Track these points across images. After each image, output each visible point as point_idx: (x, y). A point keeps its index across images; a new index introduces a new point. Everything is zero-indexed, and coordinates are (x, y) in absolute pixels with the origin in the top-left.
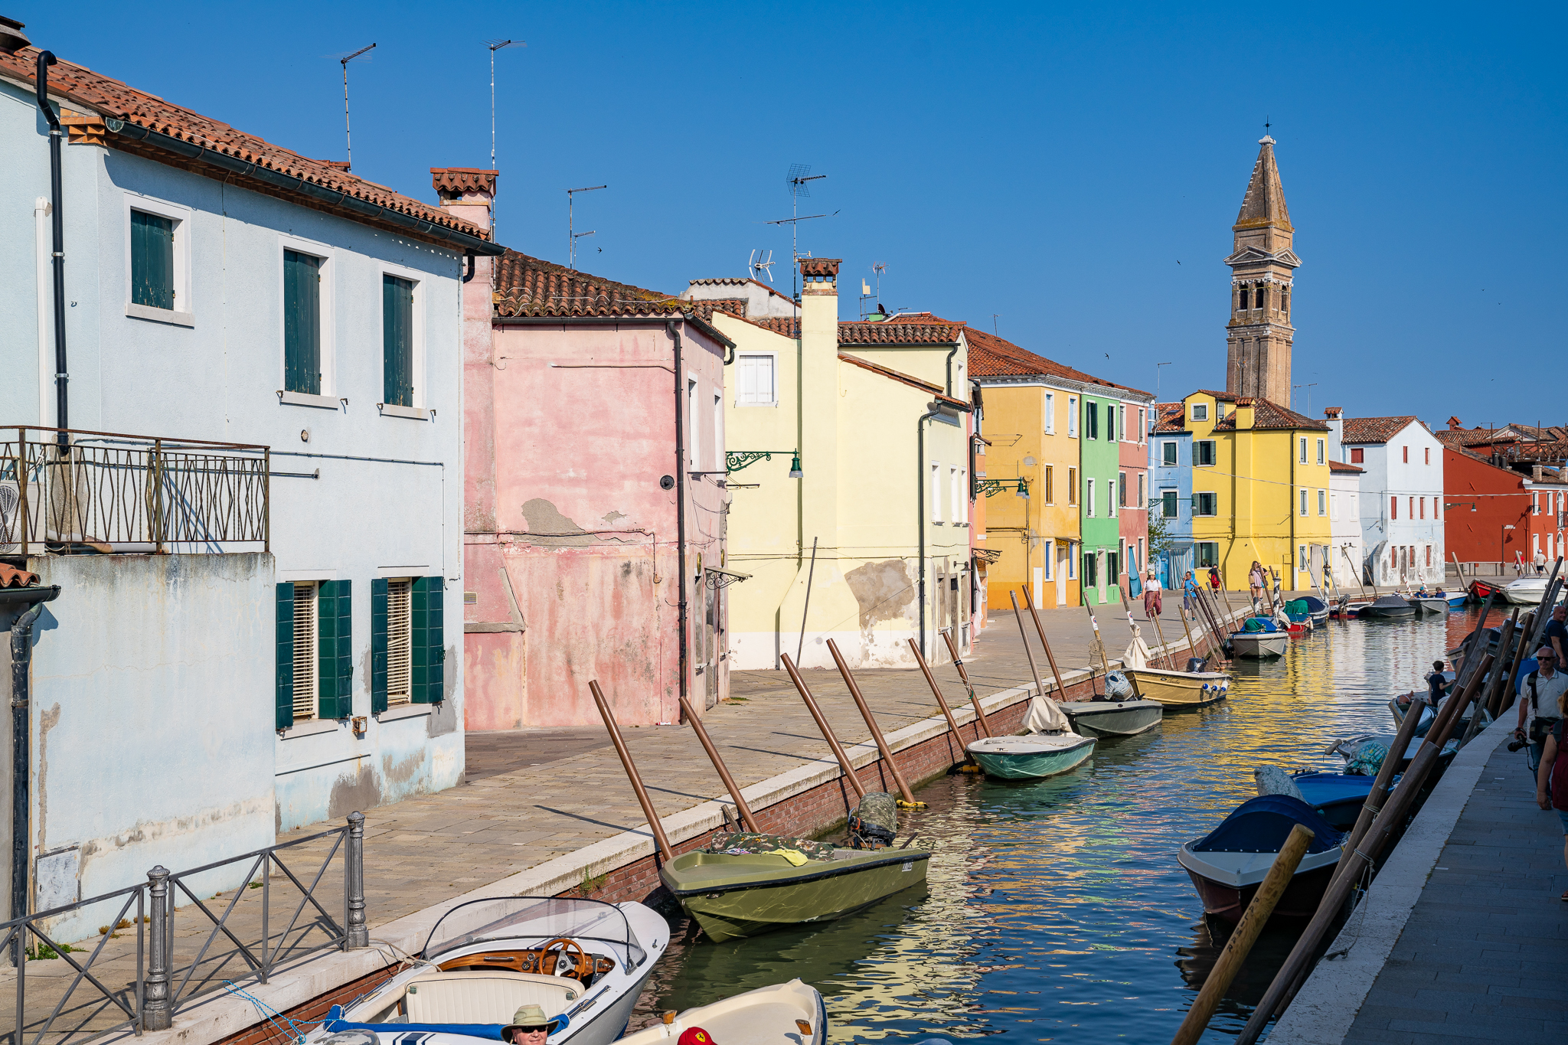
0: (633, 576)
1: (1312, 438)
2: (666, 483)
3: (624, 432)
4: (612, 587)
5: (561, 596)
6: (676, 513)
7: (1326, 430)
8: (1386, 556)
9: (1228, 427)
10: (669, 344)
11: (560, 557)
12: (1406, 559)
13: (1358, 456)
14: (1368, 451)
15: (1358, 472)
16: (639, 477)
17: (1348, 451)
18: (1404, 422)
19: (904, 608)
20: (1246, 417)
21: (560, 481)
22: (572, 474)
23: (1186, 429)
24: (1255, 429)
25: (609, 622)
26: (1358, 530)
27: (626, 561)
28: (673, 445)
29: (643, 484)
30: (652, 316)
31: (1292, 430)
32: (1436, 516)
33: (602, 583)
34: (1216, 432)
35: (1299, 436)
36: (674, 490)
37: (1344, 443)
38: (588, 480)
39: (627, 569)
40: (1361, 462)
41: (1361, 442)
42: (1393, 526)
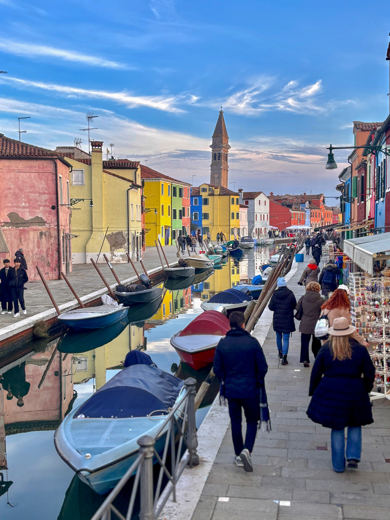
0: (43, 236)
1: (235, 197)
2: (53, 208)
3: (40, 192)
4: (37, 239)
5: (21, 242)
6: (56, 217)
7: (239, 195)
8: (254, 231)
9: (212, 195)
10: (53, 166)
11: (20, 230)
12: (259, 232)
14: (250, 201)
15: (247, 207)
16: (45, 206)
19: (123, 246)
20: (217, 191)
21: (20, 207)
22: (23, 205)
23: (200, 195)
24: (219, 195)
25: (36, 249)
26: (247, 223)
27: (41, 231)
28: (55, 196)
29: (46, 208)
30: (48, 157)
31: (230, 195)
32: (267, 220)
33: (34, 238)
34: (209, 196)
36: (56, 210)
37: (243, 199)
38: (29, 207)
39: (41, 234)
40: (248, 204)
41: (248, 199)
42: (256, 222)
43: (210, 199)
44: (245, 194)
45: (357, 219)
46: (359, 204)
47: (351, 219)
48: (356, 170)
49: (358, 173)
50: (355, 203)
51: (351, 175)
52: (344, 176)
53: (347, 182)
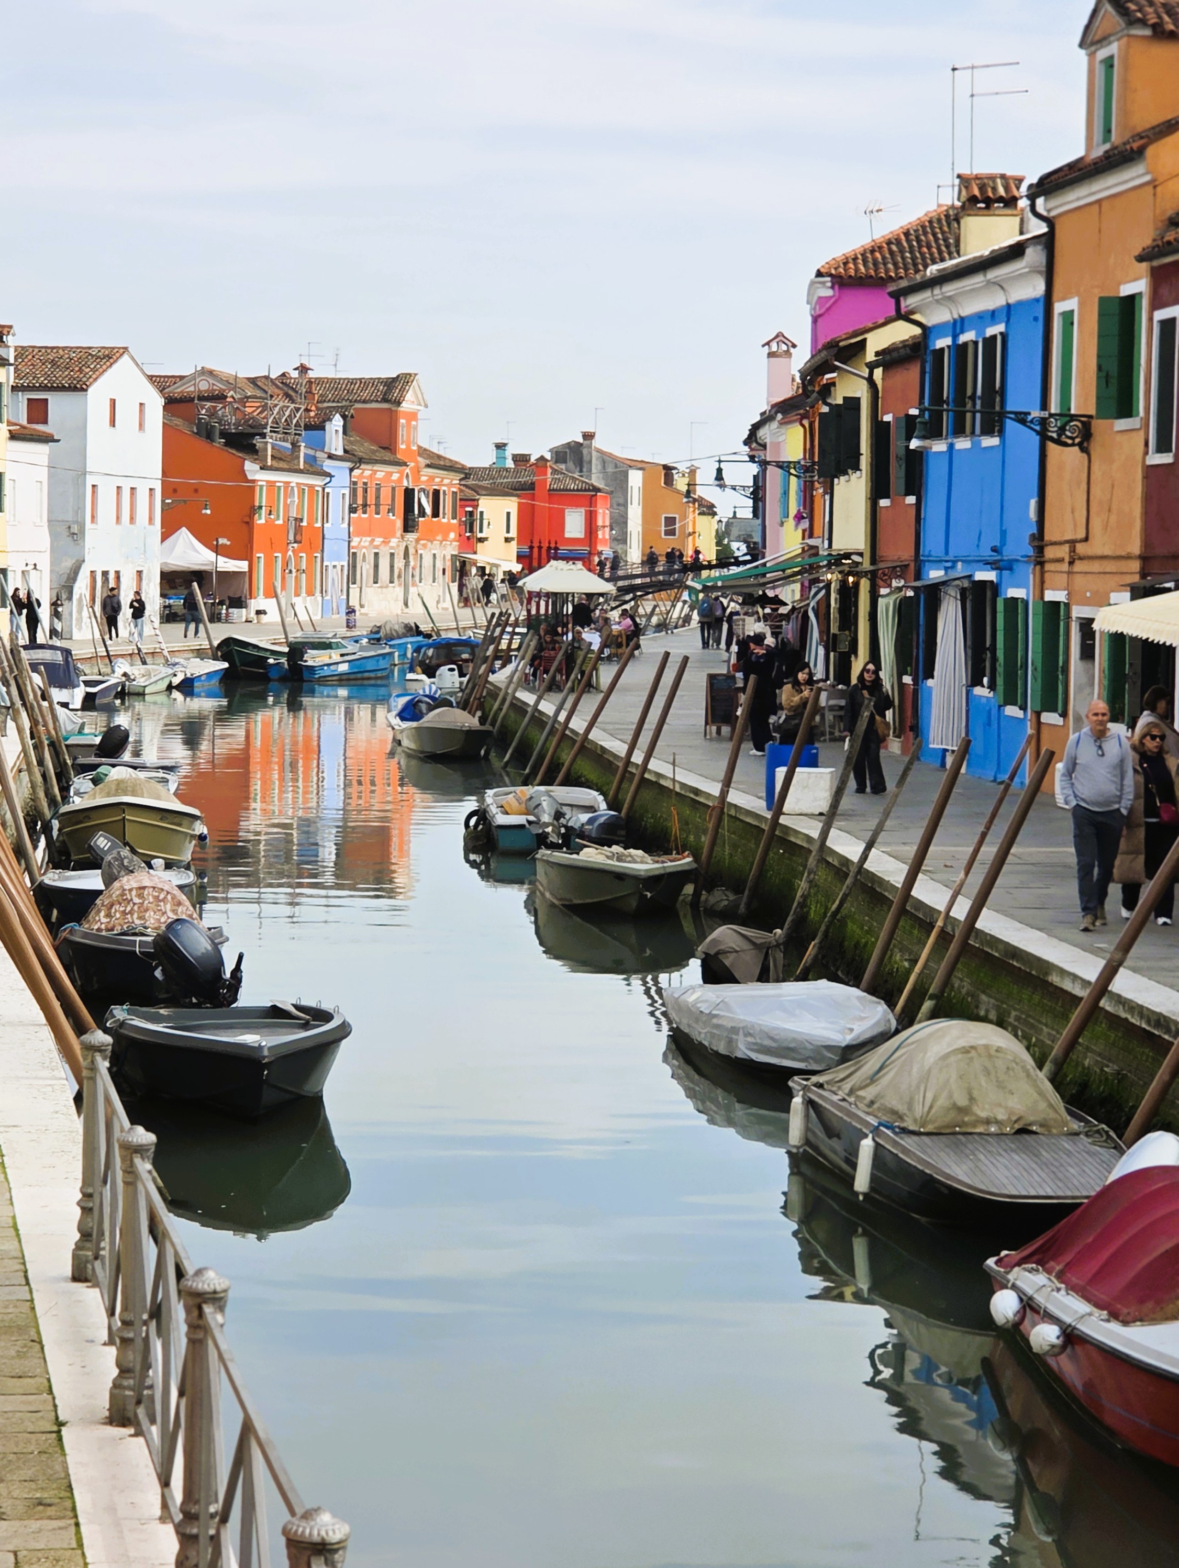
7: (4, 363)
8: (81, 587)
13: (38, 411)
14: (57, 403)
15: (47, 439)
17: (23, 399)
18: (108, 356)
26: (44, 540)
32: (151, 520)
37: (16, 391)
40: (45, 422)
41: (44, 388)
42: (92, 535)
44: (22, 352)
45: (1135, 548)
46: (1167, 459)
47: (1039, 540)
48: (1140, 259)
49: (1158, 277)
50: (1096, 447)
51: (1038, 288)
52: (950, 289)
53: (959, 325)
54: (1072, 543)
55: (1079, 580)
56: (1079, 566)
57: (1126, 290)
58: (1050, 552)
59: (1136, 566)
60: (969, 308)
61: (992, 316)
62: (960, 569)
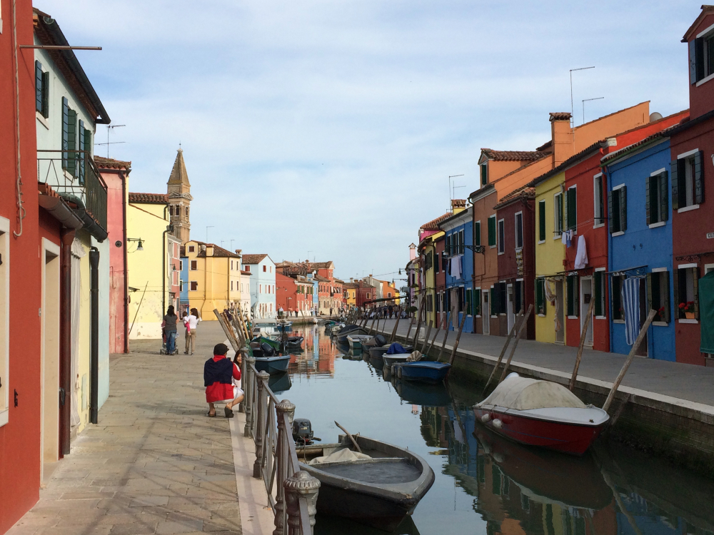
1: (235, 260)
2: (118, 244)
6: (122, 258)
7: (239, 257)
8: (258, 308)
9: (203, 255)
10: (119, 182)
12: (264, 309)
13: (247, 268)
14: (252, 267)
15: (250, 274)
17: (244, 266)
18: (263, 256)
20: (210, 252)
23: (186, 255)
24: (213, 256)
26: (249, 297)
28: (122, 228)
30: (112, 169)
31: (229, 257)
32: (273, 293)
34: (198, 257)
35: (231, 259)
36: (122, 248)
37: (242, 264)
40: (249, 271)
41: (248, 263)
42: (260, 297)
43: (200, 262)
44: (243, 256)
45: (496, 274)
46: (503, 253)
47: (474, 276)
48: (494, 209)
49: (498, 213)
50: (486, 252)
51: (472, 219)
52: (451, 222)
53: (453, 230)
54: (482, 275)
55: (483, 284)
56: (483, 281)
57: (491, 217)
58: (476, 279)
59: (497, 278)
60: (456, 226)
61: (461, 227)
62: (456, 285)
